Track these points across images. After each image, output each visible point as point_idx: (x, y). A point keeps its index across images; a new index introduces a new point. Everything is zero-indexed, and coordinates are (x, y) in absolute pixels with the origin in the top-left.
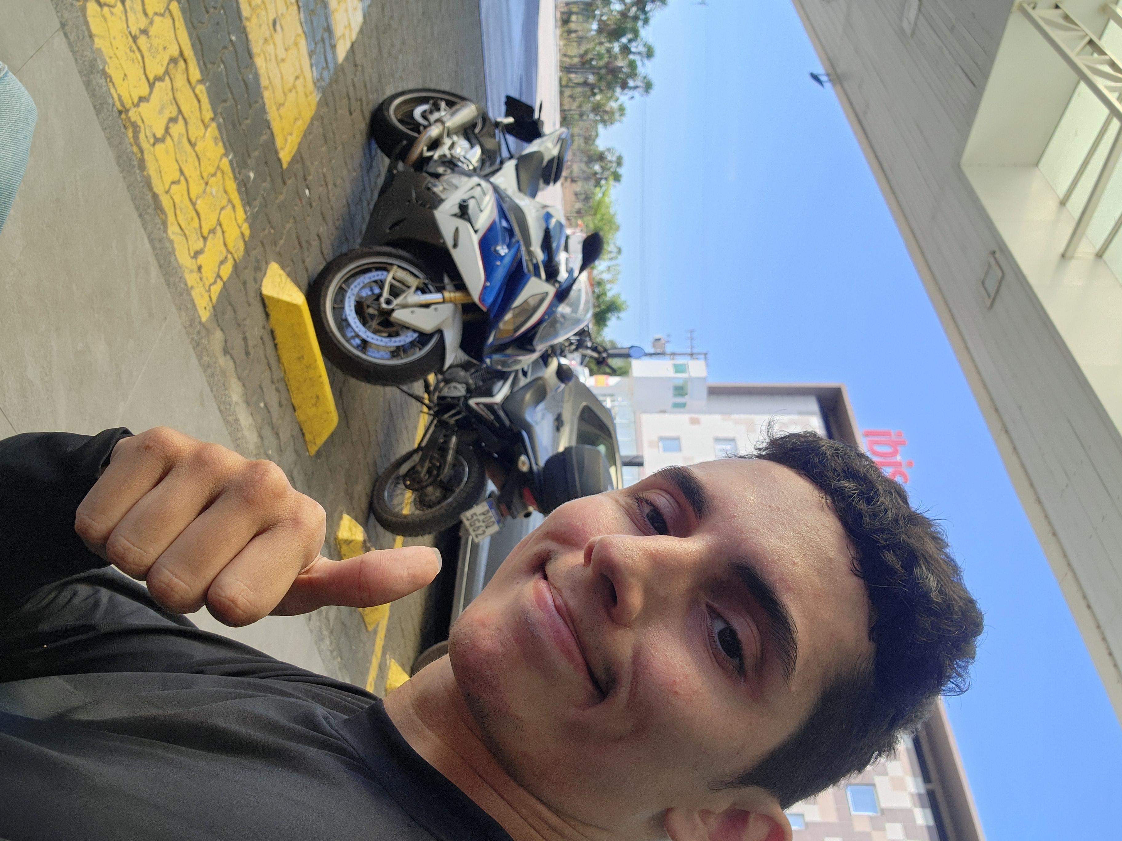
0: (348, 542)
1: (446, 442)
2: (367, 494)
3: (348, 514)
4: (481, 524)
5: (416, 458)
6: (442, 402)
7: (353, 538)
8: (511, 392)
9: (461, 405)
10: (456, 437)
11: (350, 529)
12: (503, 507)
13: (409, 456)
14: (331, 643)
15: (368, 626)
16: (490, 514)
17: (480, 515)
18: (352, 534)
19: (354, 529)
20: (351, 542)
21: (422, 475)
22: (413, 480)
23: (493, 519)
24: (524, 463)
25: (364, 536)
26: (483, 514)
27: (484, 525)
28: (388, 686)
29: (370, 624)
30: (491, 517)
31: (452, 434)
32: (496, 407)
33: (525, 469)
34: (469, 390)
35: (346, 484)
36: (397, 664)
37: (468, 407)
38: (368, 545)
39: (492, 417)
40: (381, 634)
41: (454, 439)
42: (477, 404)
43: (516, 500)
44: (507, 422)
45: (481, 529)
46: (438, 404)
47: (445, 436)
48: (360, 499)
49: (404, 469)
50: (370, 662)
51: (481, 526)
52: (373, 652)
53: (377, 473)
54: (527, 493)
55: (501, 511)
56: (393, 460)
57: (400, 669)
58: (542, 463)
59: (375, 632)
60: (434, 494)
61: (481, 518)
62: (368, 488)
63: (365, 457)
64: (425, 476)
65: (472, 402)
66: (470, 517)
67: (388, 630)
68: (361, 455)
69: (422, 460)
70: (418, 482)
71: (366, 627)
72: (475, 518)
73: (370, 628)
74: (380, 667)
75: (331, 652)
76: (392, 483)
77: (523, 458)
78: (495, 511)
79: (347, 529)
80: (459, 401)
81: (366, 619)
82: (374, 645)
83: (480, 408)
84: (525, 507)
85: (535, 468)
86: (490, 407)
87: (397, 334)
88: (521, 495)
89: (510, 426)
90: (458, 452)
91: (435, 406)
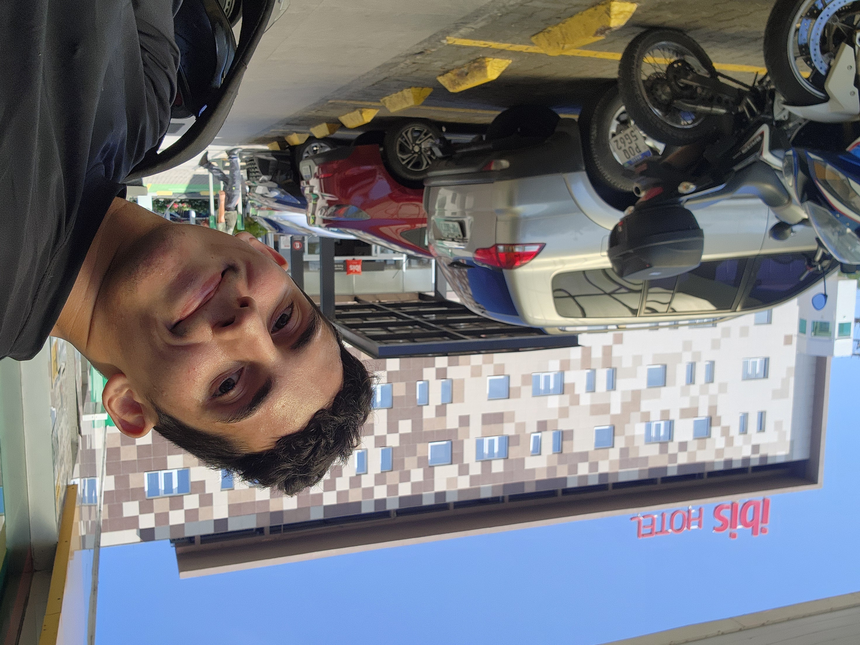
0: (608, 12)
1: (720, 103)
2: (664, 23)
3: (637, 9)
4: (628, 145)
5: (703, 72)
6: (767, 95)
7: (613, 17)
8: (775, 170)
9: (762, 116)
10: (725, 114)
11: (621, 13)
12: (644, 167)
13: (707, 63)
14: (512, 6)
15: (535, 37)
16: (637, 154)
17: (636, 144)
18: (616, 15)
19: (622, 16)
20: (609, 15)
21: (683, 80)
22: (679, 70)
23: (632, 157)
24: (687, 188)
25: (615, 27)
26: (637, 147)
27: (627, 148)
28: (487, 59)
29: (537, 39)
30: (634, 155)
31: (727, 109)
32: (758, 154)
33: (681, 189)
34: (781, 123)
35: (670, 3)
36: (507, 66)
37: (760, 124)
38: (607, 32)
39: (744, 151)
40: (532, 49)
41: (723, 111)
42: (762, 135)
43: (651, 180)
44: (736, 168)
45: (623, 145)
46: (765, 91)
47: (727, 102)
48: (658, 17)
49: (692, 61)
50: (504, 42)
51: (625, 146)
52: (514, 43)
53: (690, 30)
54: (657, 190)
55: (641, 164)
56: (703, 46)
57: (503, 69)
58: (687, 206)
59: (532, 44)
60: (663, 93)
61: (634, 146)
62: (672, 24)
63: (703, 18)
64: (682, 83)
65: (765, 129)
66: (633, 134)
67: (537, 54)
68: (704, 14)
69: (700, 79)
70: (675, 77)
71: (534, 35)
72: (633, 139)
73: (533, 39)
74: (502, 50)
75: (504, 7)
76: (677, 48)
77: (692, 187)
78: (640, 159)
79: (622, 10)
80: (768, 114)
81: (541, 35)
82: (520, 44)
83: (757, 137)
84: (645, 189)
85: (684, 198)
86: (757, 148)
87: (823, 51)
88: (656, 185)
89: (733, 170)
90: (709, 116)
91: (763, 87)
